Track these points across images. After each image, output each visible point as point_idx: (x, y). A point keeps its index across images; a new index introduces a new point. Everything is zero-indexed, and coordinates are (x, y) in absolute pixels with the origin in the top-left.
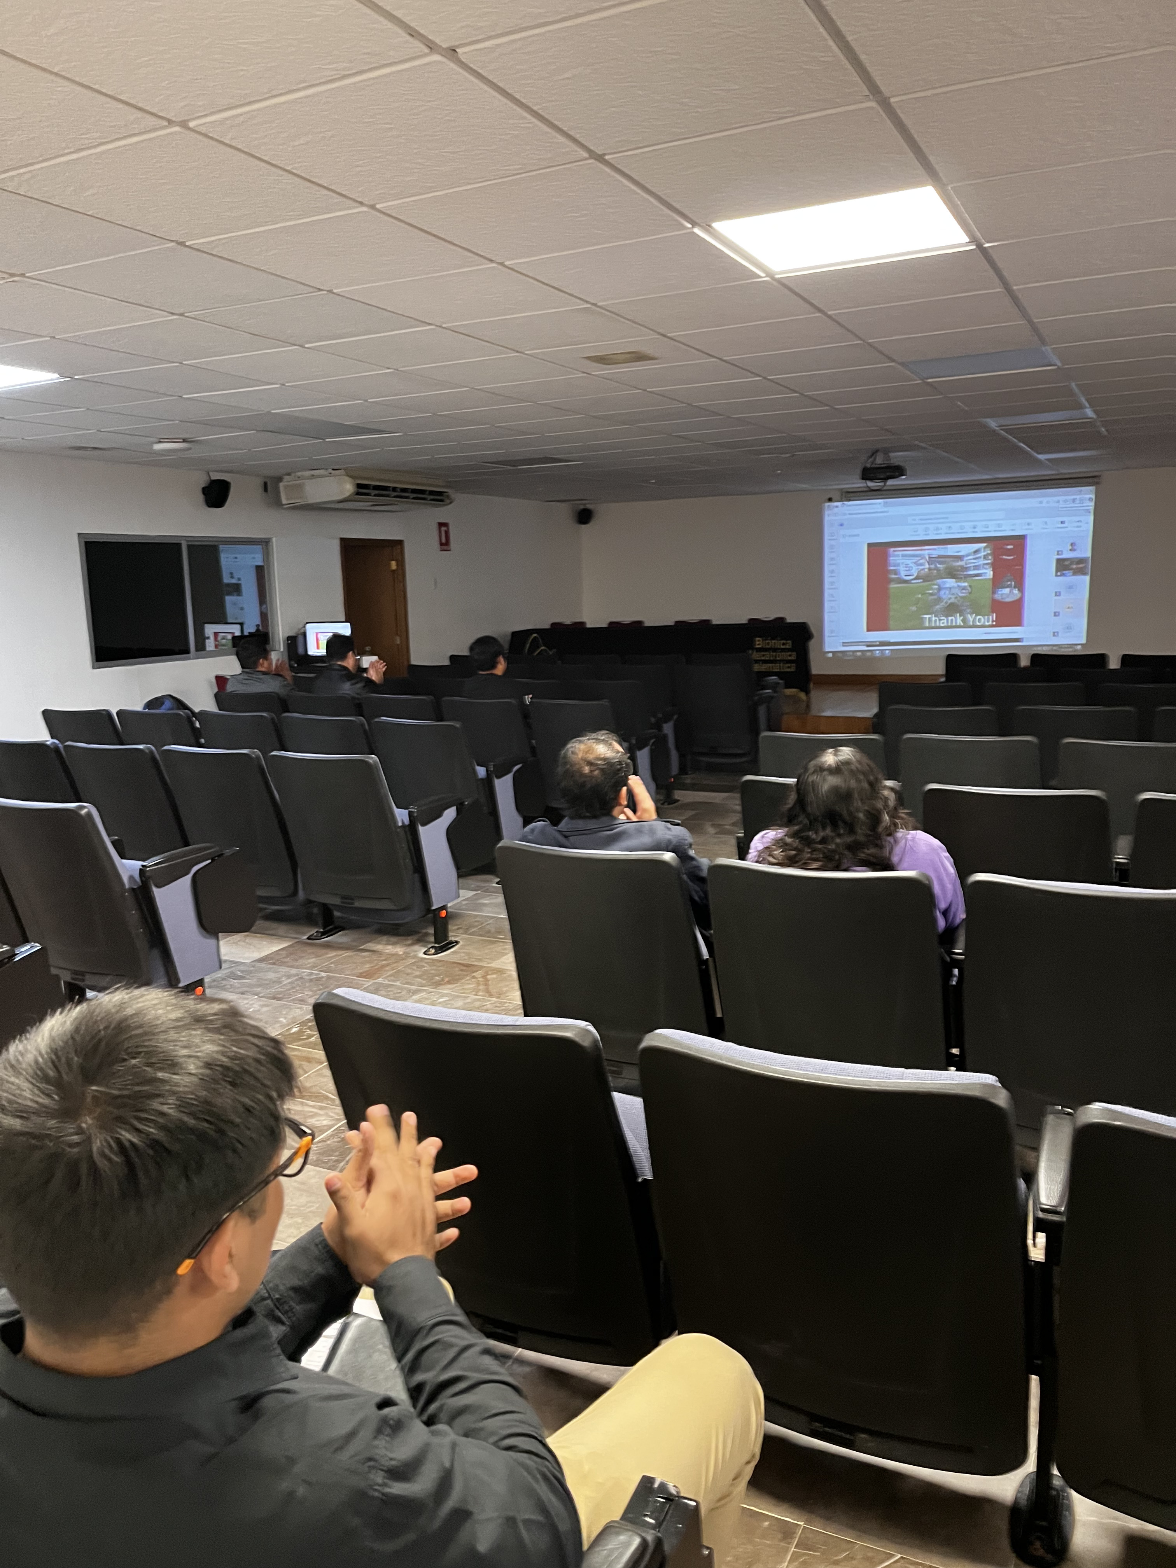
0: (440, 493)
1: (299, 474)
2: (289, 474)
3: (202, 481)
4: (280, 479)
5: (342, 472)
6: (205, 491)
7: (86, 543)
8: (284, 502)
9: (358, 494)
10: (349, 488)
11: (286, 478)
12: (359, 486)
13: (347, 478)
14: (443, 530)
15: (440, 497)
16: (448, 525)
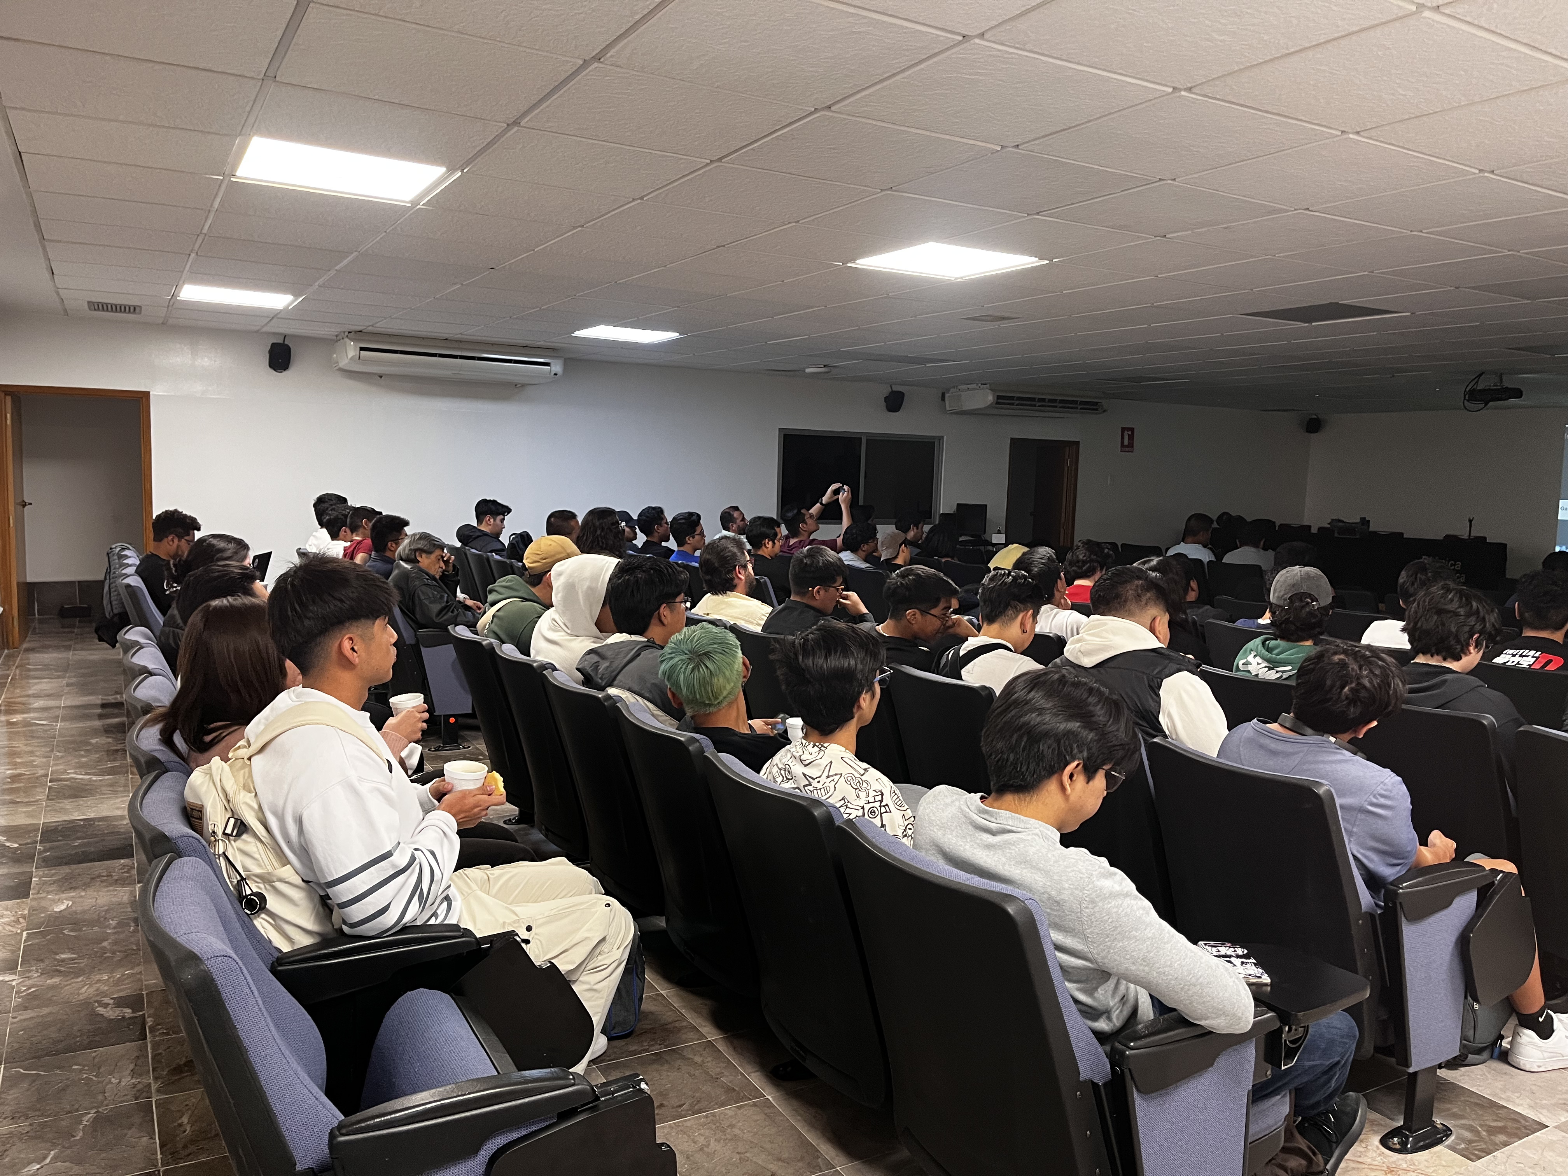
0: (1097, 403)
1: (959, 387)
2: (955, 387)
3: (885, 392)
4: (948, 390)
5: (987, 385)
6: (886, 399)
7: (785, 435)
8: (948, 408)
9: (997, 403)
10: (990, 398)
11: (953, 389)
12: (999, 397)
13: (989, 391)
14: (1126, 434)
15: (1092, 407)
16: (1132, 430)
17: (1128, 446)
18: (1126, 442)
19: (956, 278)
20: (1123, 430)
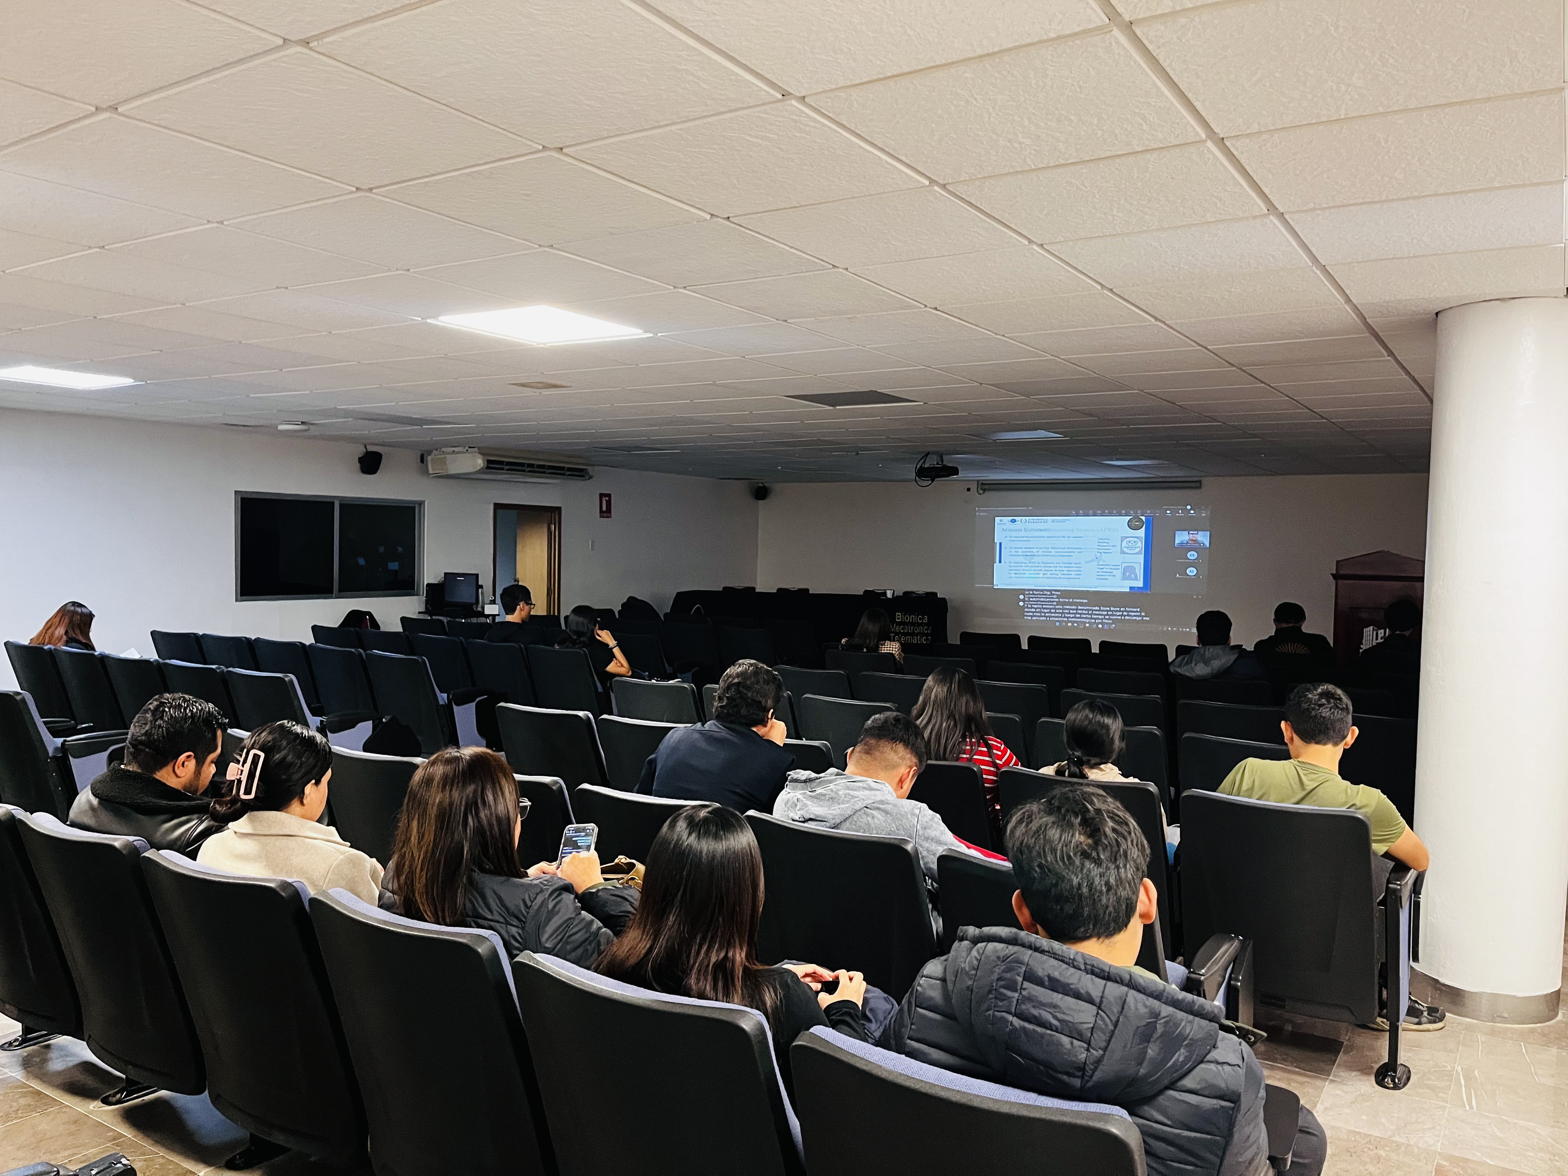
0: (582, 470)
1: (444, 450)
2: (437, 450)
3: (360, 451)
4: (430, 453)
5: (476, 449)
6: (361, 460)
7: (242, 499)
8: (431, 471)
9: (488, 468)
10: (480, 462)
11: (435, 452)
12: (489, 462)
13: (480, 455)
14: (604, 500)
15: (579, 473)
16: (609, 496)
17: (606, 513)
18: (604, 509)
19: (538, 344)
20: (602, 495)
